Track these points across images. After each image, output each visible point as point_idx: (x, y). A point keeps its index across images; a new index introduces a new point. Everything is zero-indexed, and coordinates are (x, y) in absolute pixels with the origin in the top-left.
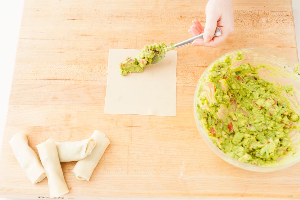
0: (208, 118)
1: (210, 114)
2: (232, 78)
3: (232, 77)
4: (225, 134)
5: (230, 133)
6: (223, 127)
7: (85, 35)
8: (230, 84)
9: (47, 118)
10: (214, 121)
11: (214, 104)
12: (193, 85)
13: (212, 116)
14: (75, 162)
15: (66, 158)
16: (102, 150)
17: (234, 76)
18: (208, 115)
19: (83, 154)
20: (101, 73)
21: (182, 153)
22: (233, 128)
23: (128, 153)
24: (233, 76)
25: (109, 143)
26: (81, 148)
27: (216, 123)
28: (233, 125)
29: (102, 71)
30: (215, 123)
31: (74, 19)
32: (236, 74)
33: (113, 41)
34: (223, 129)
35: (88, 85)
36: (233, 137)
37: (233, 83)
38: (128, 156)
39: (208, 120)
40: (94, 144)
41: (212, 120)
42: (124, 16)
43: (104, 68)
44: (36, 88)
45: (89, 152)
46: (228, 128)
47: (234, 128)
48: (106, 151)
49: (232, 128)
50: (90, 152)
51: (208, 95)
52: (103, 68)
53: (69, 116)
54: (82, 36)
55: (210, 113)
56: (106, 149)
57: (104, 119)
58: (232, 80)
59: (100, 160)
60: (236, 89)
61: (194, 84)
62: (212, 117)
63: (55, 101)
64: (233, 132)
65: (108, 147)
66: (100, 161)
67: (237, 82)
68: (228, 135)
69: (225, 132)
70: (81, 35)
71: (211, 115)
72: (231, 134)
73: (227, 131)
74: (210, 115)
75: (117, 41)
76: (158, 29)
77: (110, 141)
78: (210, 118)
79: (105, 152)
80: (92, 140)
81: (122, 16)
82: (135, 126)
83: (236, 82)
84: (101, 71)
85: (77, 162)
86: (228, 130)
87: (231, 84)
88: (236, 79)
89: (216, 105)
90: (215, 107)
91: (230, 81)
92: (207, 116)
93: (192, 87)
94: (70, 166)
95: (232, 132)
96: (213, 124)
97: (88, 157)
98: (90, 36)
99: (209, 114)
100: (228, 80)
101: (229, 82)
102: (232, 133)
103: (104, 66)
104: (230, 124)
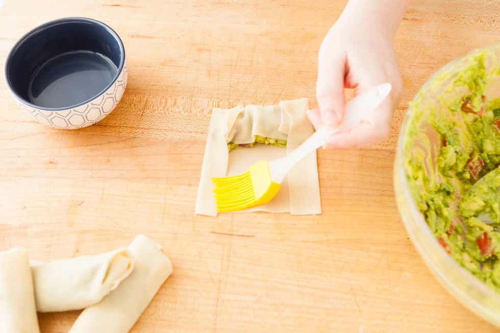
0: (428, 214)
1: (434, 204)
2: (485, 124)
3: (484, 122)
4: (472, 262)
5: (483, 260)
6: (464, 244)
7: (138, 37)
8: (478, 140)
9: (25, 207)
10: (444, 224)
11: (439, 186)
12: (384, 148)
13: (439, 212)
14: (75, 313)
15: (53, 301)
16: (149, 285)
17: (489, 120)
18: (428, 206)
19: (95, 290)
20: (167, 112)
21: (358, 305)
22: (493, 247)
23: (218, 299)
24: (487, 120)
25: (170, 271)
26: (93, 273)
27: (448, 229)
28: (490, 239)
29: (170, 110)
30: (445, 227)
31: (118, 5)
32: (495, 116)
33: (200, 50)
34: (463, 250)
35: (134, 138)
36: (492, 268)
37: (487, 137)
38: (217, 306)
39: (429, 219)
40: (129, 266)
41: (437, 219)
42: (229, 3)
43: (175, 104)
44: (12, 139)
45: (112, 285)
46: (477, 247)
47: (496, 247)
48: (159, 290)
49: (490, 246)
50: (117, 283)
51: (425, 161)
52: (173, 103)
53: (79, 204)
54: (132, 37)
55: (433, 201)
56: (162, 287)
57: (164, 214)
58: (485, 130)
59: (144, 313)
60: (494, 153)
61: (387, 145)
62: (437, 213)
63: (50, 168)
64: (493, 256)
65: (166, 282)
66: (142, 314)
67: (496, 135)
68: (478, 264)
69: (470, 256)
70: (129, 36)
71: (437, 207)
72: (487, 261)
73: (474, 253)
74: (432, 207)
75: (210, 50)
76: (303, 29)
77: (174, 267)
78: (432, 214)
79: (157, 294)
80: (125, 254)
81: (223, 3)
82: (240, 234)
83: (494, 134)
84: (168, 110)
85: (79, 312)
86: (479, 251)
87: (481, 140)
88: (496, 126)
89: (444, 189)
90: (441, 194)
91: (478, 133)
92: (426, 208)
93: (382, 150)
94: (65, 325)
95: (490, 255)
96: (440, 229)
97: (108, 299)
98: (149, 38)
99: (430, 203)
100: (475, 131)
101: (475, 135)
102: (489, 258)
103: (176, 100)
104: (483, 237)
